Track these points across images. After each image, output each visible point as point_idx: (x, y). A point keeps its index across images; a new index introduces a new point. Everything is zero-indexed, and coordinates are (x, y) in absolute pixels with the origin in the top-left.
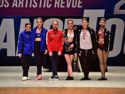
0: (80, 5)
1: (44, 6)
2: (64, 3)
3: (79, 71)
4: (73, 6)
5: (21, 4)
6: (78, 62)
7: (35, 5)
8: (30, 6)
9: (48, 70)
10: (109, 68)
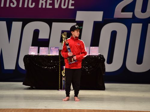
0: (72, 5)
1: (26, 6)
2: (51, 2)
4: (63, 7)
7: (13, 4)
8: (8, 6)
9: (29, 88)
10: (107, 85)
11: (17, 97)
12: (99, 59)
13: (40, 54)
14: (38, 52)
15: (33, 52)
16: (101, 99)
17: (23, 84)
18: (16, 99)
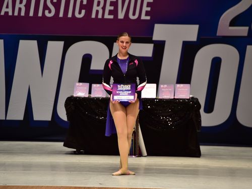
0: (147, 13)
1: (70, 15)
2: (112, 8)
3: (140, 155)
4: (131, 17)
5: (20, 9)
6: (138, 135)
7: (50, 12)
8: (40, 14)
9: (74, 152)
10: (203, 149)
11: (54, 168)
12: (191, 105)
13: (93, 96)
14: (90, 92)
15: (81, 91)
16: (193, 172)
17: (64, 145)
18: (52, 170)
